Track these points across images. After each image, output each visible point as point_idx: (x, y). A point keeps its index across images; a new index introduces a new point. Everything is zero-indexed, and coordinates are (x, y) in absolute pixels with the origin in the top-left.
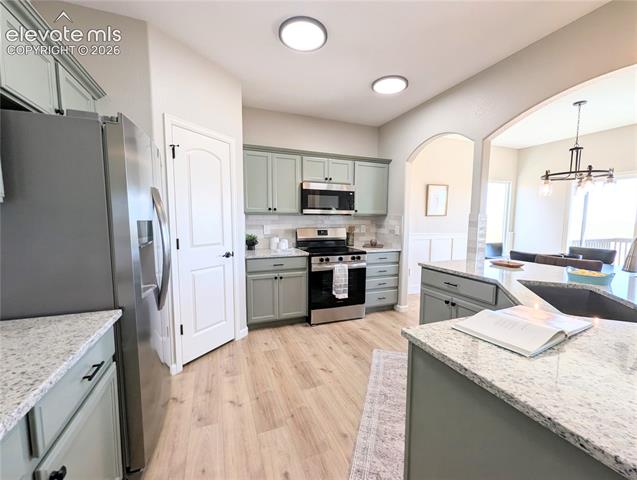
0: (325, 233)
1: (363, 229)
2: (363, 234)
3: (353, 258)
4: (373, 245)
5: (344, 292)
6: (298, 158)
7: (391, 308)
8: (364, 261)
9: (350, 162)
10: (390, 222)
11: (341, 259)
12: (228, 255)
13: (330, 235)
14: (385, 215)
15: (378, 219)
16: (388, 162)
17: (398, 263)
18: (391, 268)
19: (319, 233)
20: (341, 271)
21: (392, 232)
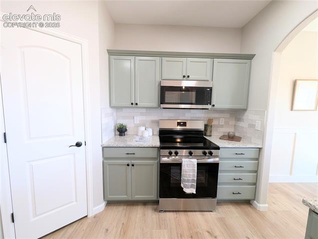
0: (185, 124)
1: (222, 122)
2: (222, 126)
3: (205, 153)
4: (231, 138)
5: (192, 186)
6: (158, 59)
7: (248, 202)
8: (217, 156)
9: (209, 60)
10: (249, 116)
11: (191, 154)
12: (78, 145)
13: (189, 127)
14: (245, 110)
15: (237, 113)
16: (250, 57)
17: (257, 159)
18: (249, 164)
19: (179, 124)
20: (189, 166)
21: (252, 126)
